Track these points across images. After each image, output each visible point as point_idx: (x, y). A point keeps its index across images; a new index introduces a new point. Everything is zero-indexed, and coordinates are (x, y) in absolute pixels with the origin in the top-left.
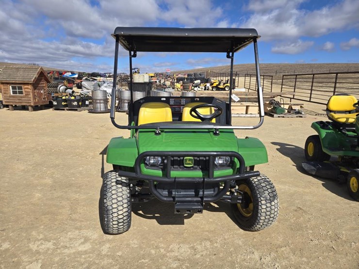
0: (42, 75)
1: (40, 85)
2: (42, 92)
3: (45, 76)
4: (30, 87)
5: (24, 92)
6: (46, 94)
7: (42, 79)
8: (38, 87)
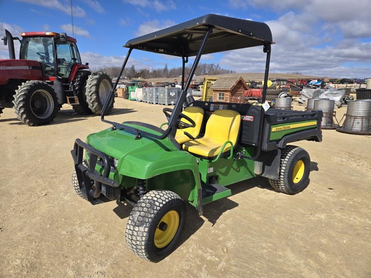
0: (240, 83)
1: (238, 92)
2: (239, 98)
3: (243, 84)
4: (228, 94)
5: (225, 98)
6: (242, 100)
7: (240, 87)
8: (235, 93)
